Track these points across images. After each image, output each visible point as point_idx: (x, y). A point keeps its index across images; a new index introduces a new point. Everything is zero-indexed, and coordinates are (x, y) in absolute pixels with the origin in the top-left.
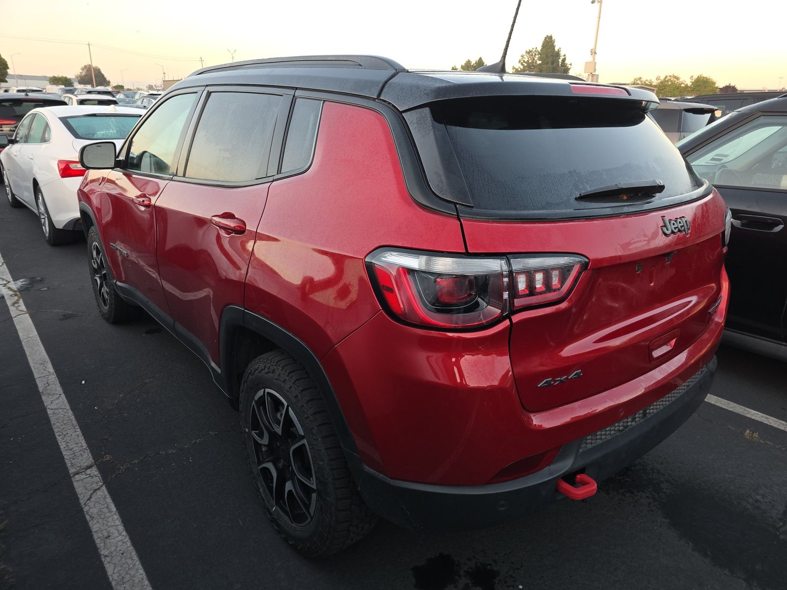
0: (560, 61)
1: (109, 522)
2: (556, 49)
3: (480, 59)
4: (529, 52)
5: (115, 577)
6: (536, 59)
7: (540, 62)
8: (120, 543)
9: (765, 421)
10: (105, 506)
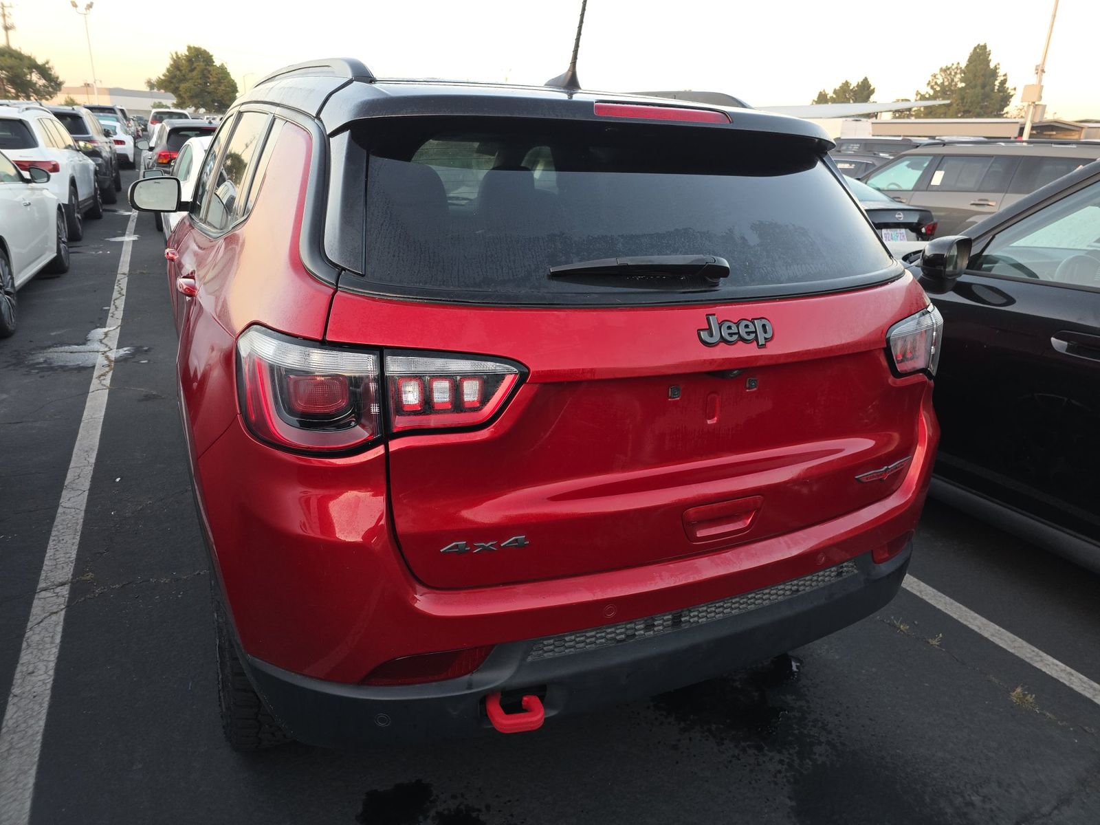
0: (997, 83)
1: (43, 655)
2: (992, 65)
3: (866, 79)
4: (945, 70)
5: (10, 723)
6: (956, 80)
7: (963, 85)
8: (40, 683)
9: (1064, 678)
10: (51, 635)
